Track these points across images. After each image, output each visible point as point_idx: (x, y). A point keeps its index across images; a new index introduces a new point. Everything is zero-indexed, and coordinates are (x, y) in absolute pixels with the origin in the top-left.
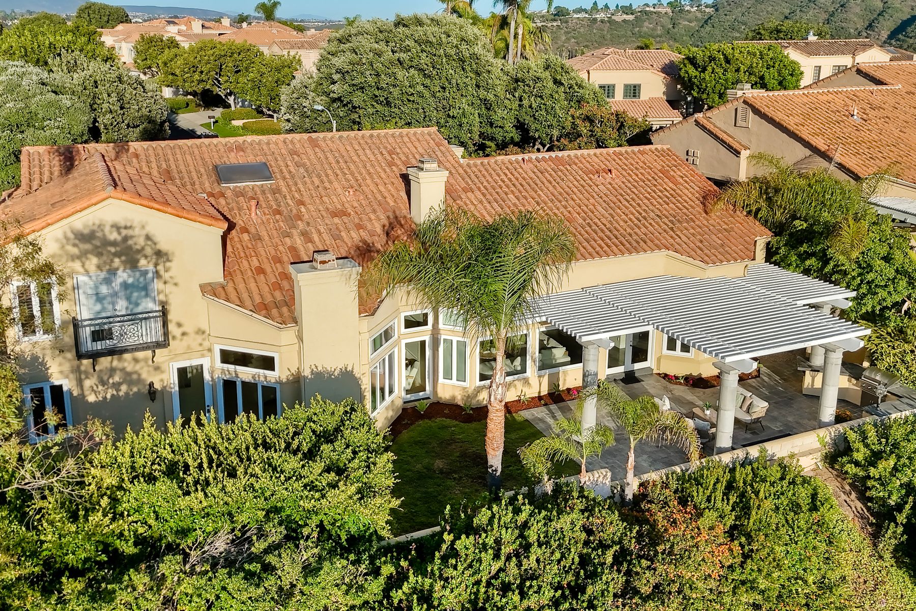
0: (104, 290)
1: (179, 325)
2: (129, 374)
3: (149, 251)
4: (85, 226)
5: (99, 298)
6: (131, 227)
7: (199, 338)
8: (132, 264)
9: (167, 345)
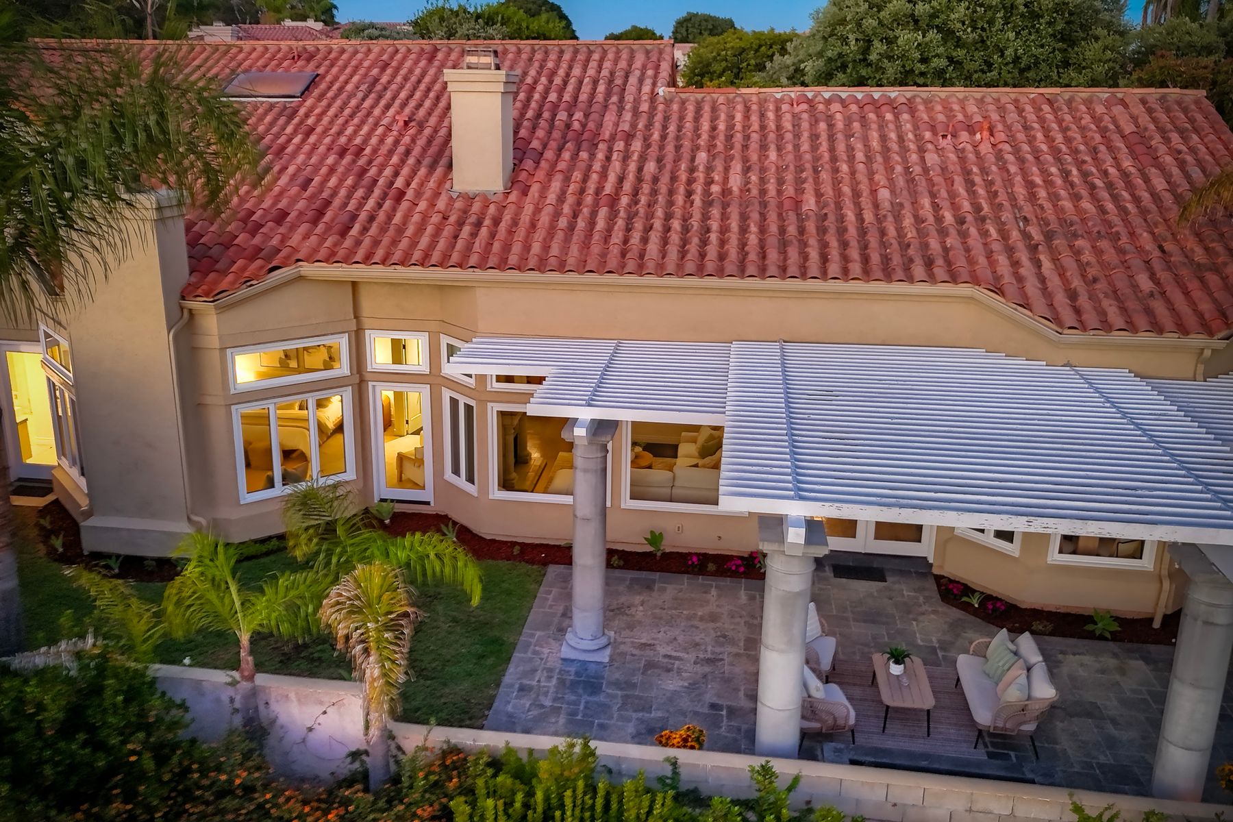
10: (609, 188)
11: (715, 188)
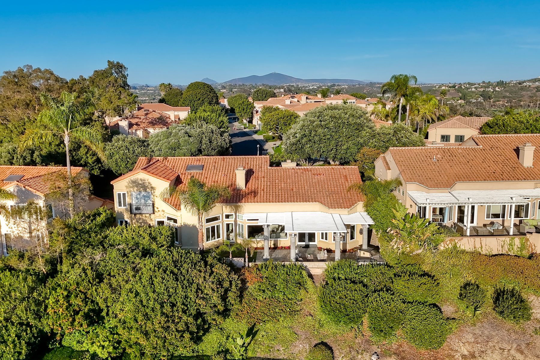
0: (138, 196)
1: (157, 208)
2: (144, 220)
3: (149, 187)
4: (134, 179)
5: (137, 198)
6: (145, 180)
7: (163, 213)
8: (145, 190)
9: (154, 213)
10: (262, 188)
11: (280, 187)
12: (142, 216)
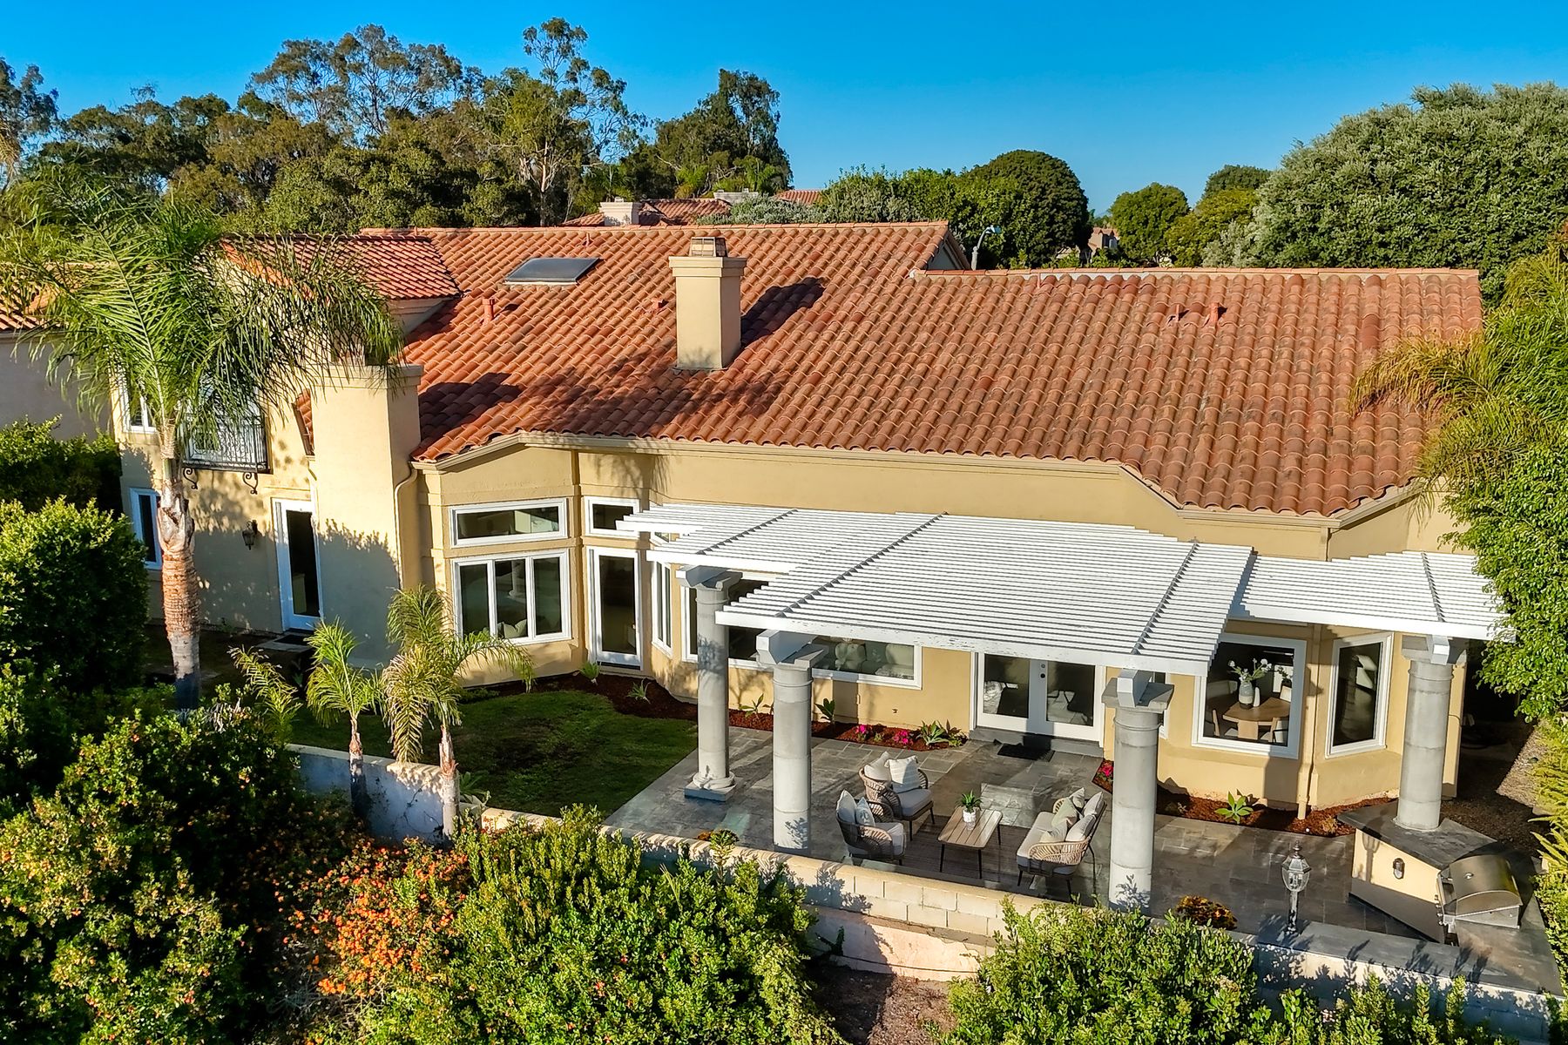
1: (282, 445)
7: (305, 471)
9: (268, 471)
12: (221, 479)
